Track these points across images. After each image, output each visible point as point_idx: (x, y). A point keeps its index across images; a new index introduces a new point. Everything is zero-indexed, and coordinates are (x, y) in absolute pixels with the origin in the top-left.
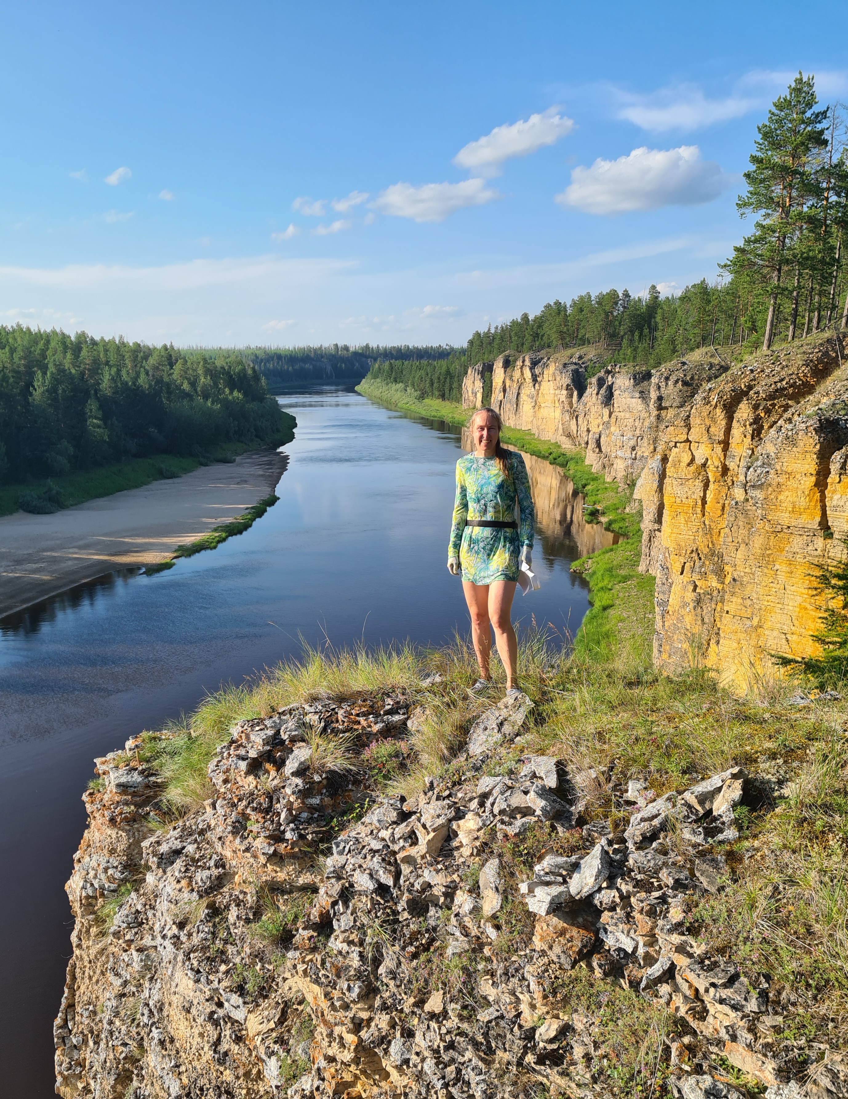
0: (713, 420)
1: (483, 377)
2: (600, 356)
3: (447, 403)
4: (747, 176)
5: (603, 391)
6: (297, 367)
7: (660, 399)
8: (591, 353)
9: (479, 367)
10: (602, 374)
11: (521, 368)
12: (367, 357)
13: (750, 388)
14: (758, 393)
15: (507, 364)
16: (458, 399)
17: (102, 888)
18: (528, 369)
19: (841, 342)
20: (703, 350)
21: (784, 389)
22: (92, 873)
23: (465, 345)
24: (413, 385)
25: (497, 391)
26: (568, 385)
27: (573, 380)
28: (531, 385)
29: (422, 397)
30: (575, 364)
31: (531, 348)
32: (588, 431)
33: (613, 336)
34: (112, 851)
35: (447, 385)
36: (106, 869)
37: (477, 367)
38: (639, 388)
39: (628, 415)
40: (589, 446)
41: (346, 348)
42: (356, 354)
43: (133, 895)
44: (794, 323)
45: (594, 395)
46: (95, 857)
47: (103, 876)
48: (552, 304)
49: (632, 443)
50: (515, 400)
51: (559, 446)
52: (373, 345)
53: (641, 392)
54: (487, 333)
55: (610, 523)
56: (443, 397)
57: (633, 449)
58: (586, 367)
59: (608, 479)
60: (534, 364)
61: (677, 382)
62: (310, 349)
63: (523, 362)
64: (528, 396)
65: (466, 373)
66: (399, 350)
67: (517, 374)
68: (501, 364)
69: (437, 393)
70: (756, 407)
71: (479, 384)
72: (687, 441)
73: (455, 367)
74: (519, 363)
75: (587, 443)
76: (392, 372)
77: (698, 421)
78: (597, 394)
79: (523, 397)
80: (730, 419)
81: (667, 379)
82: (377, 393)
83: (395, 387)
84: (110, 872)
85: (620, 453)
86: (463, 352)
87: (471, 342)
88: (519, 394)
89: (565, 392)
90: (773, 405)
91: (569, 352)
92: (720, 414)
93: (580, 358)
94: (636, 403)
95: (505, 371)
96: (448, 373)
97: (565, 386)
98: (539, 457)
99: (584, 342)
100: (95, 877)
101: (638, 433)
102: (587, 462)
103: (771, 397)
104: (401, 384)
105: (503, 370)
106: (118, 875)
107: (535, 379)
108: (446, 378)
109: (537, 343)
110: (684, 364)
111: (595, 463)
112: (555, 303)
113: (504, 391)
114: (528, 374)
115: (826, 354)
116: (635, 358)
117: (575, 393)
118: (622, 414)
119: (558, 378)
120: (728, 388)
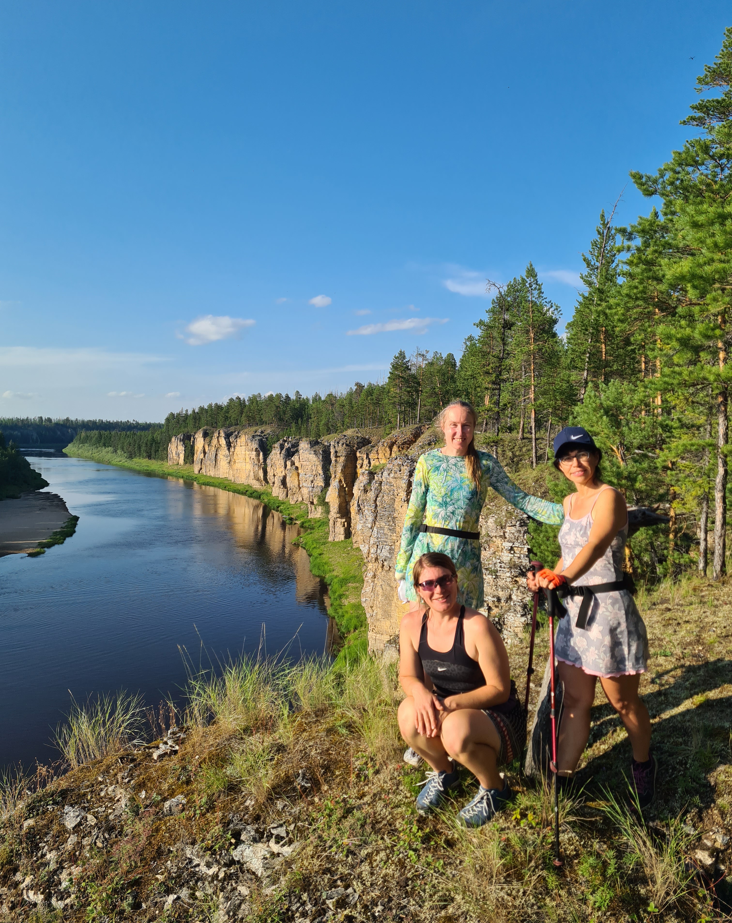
1: (184, 443)
2: (274, 431)
3: (153, 461)
5: (283, 452)
7: (336, 452)
8: (268, 430)
9: (180, 436)
10: (281, 442)
11: (218, 438)
13: (396, 441)
14: (398, 443)
15: (206, 435)
16: (165, 457)
18: (223, 439)
20: (353, 430)
21: (406, 442)
23: (163, 422)
24: (123, 449)
25: (199, 452)
26: (256, 449)
27: (260, 446)
28: (226, 448)
29: (131, 457)
30: (260, 436)
31: (223, 426)
32: (274, 475)
35: (153, 449)
37: (179, 436)
38: (313, 449)
39: (308, 463)
40: (275, 485)
41: (49, 420)
42: (57, 424)
45: (278, 454)
48: (234, 398)
49: (311, 478)
50: (214, 458)
51: (251, 487)
53: (315, 451)
54: (179, 414)
56: (149, 457)
57: (312, 482)
58: (267, 438)
59: (293, 503)
60: (228, 436)
62: (18, 419)
63: (219, 434)
64: (224, 455)
65: (170, 441)
67: (214, 441)
68: (201, 435)
69: (145, 454)
70: (399, 447)
71: (181, 448)
73: (157, 436)
74: (216, 435)
75: (274, 483)
76: (101, 438)
78: (280, 453)
79: (220, 456)
81: (338, 443)
82: (88, 454)
85: (305, 484)
86: (160, 426)
87: (168, 420)
88: (216, 455)
89: (254, 453)
91: (254, 428)
92: (387, 449)
93: (262, 432)
94: (312, 457)
95: (204, 440)
96: (153, 440)
97: (254, 449)
98: (239, 493)
99: (262, 423)
101: (314, 473)
102: (274, 494)
103: (403, 444)
104: (110, 448)
105: (202, 439)
107: (229, 445)
108: (152, 444)
109: (228, 422)
110: (345, 436)
111: (280, 494)
112: (237, 398)
113: (205, 453)
114: (223, 441)
115: (416, 432)
116: (300, 433)
117: (261, 454)
118: (305, 463)
119: (250, 444)
120: (389, 441)
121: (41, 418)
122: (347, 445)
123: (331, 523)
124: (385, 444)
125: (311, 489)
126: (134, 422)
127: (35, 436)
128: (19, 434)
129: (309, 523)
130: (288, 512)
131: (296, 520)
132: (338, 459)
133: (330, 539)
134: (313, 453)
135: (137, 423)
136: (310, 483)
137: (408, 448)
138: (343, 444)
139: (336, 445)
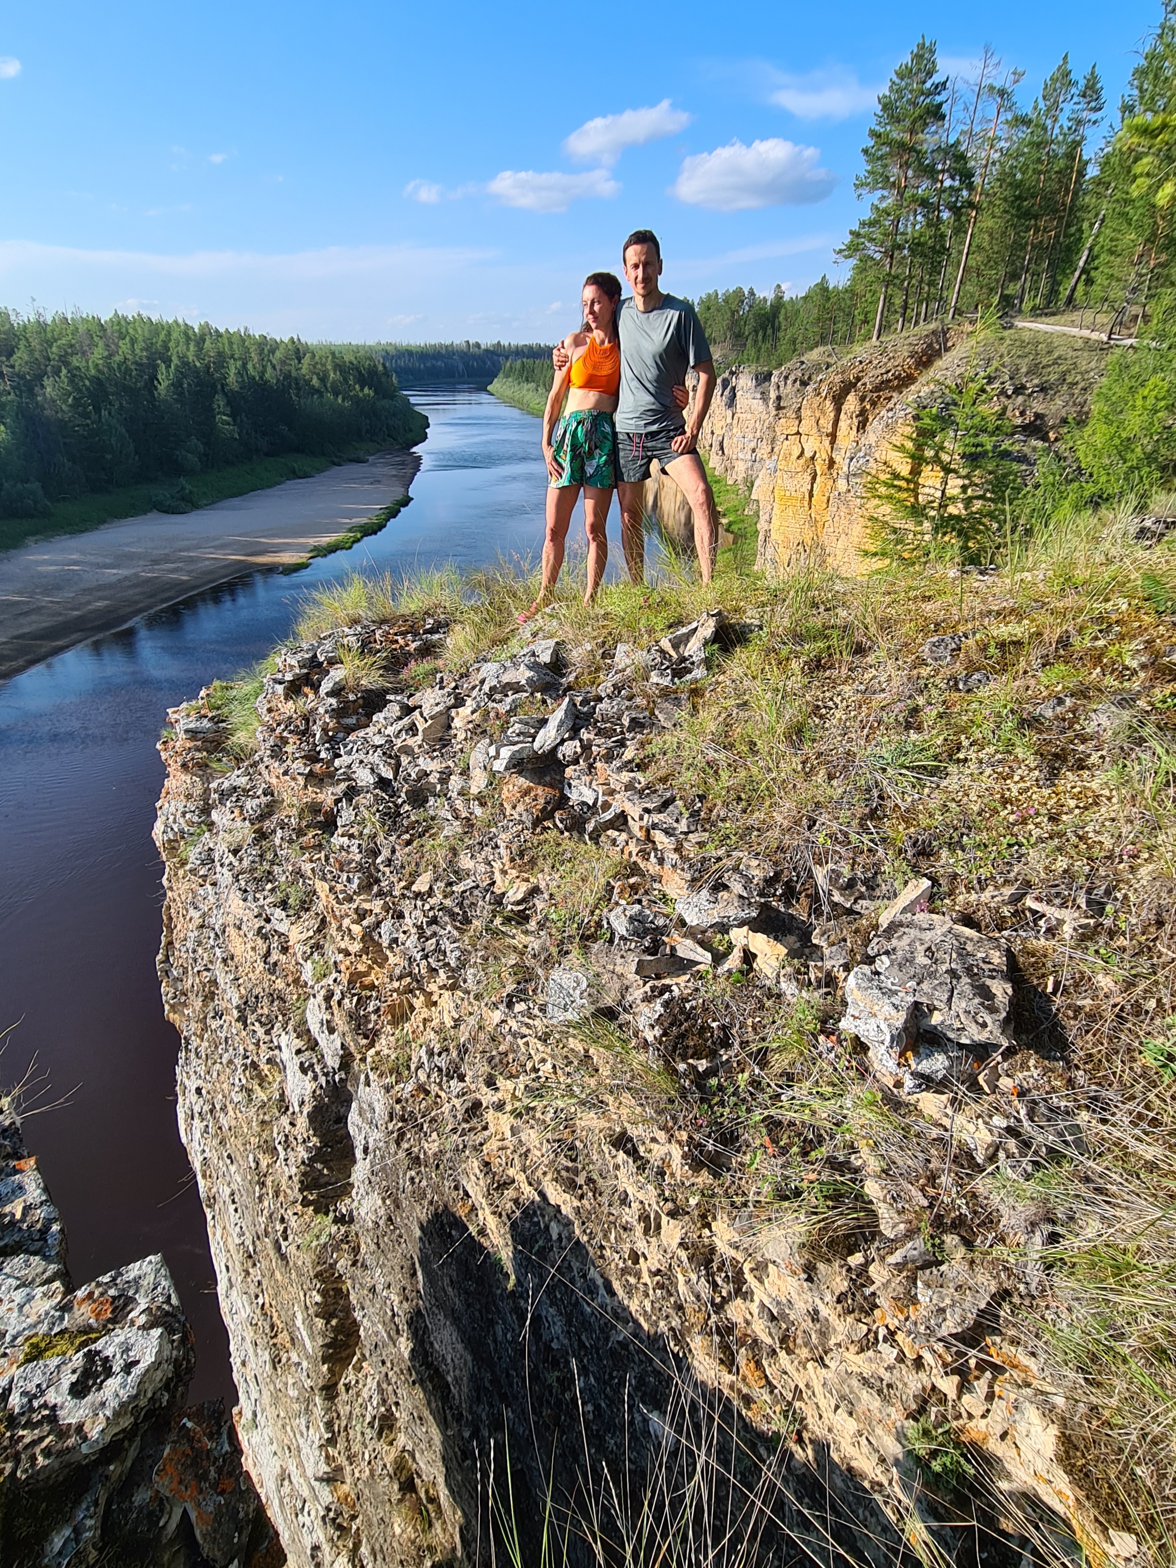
0: (823, 412)
4: (865, 151)
5: (727, 392)
6: (428, 364)
7: (779, 398)
10: (726, 375)
12: (499, 355)
13: (858, 379)
14: (865, 384)
17: (182, 831)
19: (945, 334)
20: (821, 349)
21: (890, 381)
22: (171, 818)
33: (738, 336)
34: (189, 797)
36: (184, 814)
38: (760, 389)
39: (749, 416)
41: (478, 345)
42: (487, 351)
43: (207, 834)
44: (903, 315)
46: (173, 803)
47: (182, 821)
49: (753, 445)
52: (505, 342)
53: (763, 393)
55: (730, 524)
57: (754, 451)
59: (730, 482)
61: (795, 381)
62: (441, 345)
66: (530, 348)
70: (862, 399)
72: (798, 433)
77: (809, 413)
80: (838, 411)
81: (786, 378)
82: (509, 393)
83: (526, 386)
84: (188, 816)
85: (741, 456)
90: (879, 397)
92: (829, 406)
94: (757, 405)
100: (175, 822)
101: (758, 434)
103: (877, 389)
106: (196, 819)
110: (802, 363)
115: (930, 346)
118: (744, 415)
121: (468, 342)
127: (461, 367)
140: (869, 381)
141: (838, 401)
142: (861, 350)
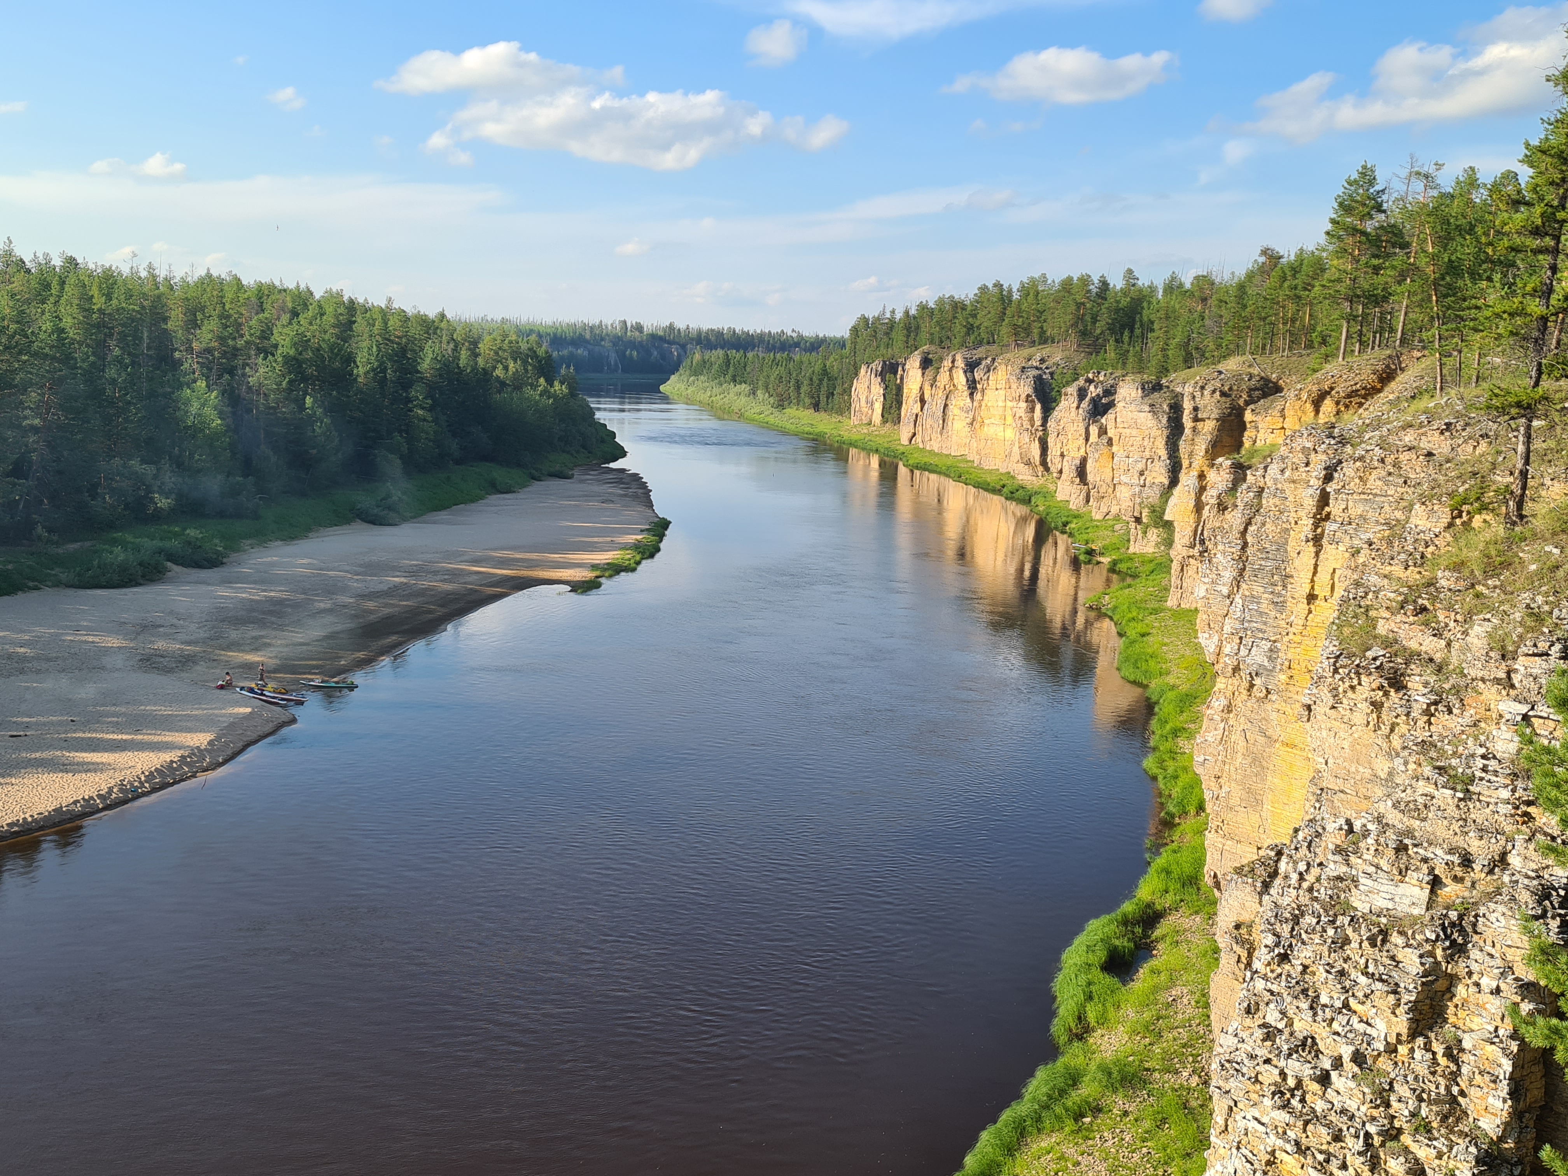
0: (1304, 412)
1: (883, 380)
2: (1068, 359)
3: (823, 415)
6: (565, 352)
7: (1196, 409)
8: (1056, 355)
9: (877, 365)
11: (950, 370)
14: (1338, 392)
15: (926, 363)
16: (844, 409)
18: (961, 372)
19: (1398, 358)
21: (1358, 390)
23: (847, 335)
24: (767, 388)
25: (911, 401)
26: (1028, 396)
27: (1036, 390)
28: (966, 393)
29: (781, 405)
30: (1037, 368)
31: (963, 345)
32: (1062, 455)
33: (1084, 334)
35: (824, 389)
37: (873, 365)
39: (1134, 432)
40: (1064, 476)
41: (639, 328)
42: (654, 337)
45: (1073, 410)
48: (990, 286)
49: (1140, 466)
50: (940, 413)
51: (1013, 477)
52: (681, 325)
53: (1151, 405)
54: (878, 319)
56: (816, 407)
57: (1142, 473)
58: (1052, 374)
59: (1099, 517)
60: (971, 366)
62: (583, 326)
63: (953, 362)
64: (961, 409)
65: (856, 374)
66: (719, 334)
67: (943, 378)
68: (918, 364)
69: (808, 401)
70: (1338, 403)
71: (878, 390)
72: (1283, 428)
73: (833, 363)
74: (947, 363)
75: (1061, 472)
76: (728, 366)
77: (1292, 413)
78: (1078, 408)
79: (953, 410)
80: (1317, 412)
82: (704, 397)
83: (735, 389)
85: (1124, 479)
86: (841, 344)
87: (855, 330)
88: (946, 406)
89: (1023, 405)
90: (1351, 402)
91: (1026, 352)
92: (1309, 407)
93: (1042, 361)
94: (1146, 419)
95: (923, 374)
96: (825, 372)
97: (1023, 396)
98: (986, 490)
99: (1044, 340)
101: (1147, 454)
102: (1060, 497)
103: (1349, 396)
104: (744, 386)
105: (920, 372)
107: (972, 386)
108: (821, 380)
109: (972, 337)
111: (1074, 496)
112: (995, 285)
113: (923, 401)
114: (960, 378)
115: (1388, 366)
116: (1124, 364)
117: (1038, 407)
118: (1127, 431)
119: (1014, 386)
120: (1315, 388)
121: (625, 322)
122: (1223, 394)
123: (1175, 566)
124: (1304, 396)
125: (1137, 489)
126: (794, 335)
127: (613, 357)
128: (586, 353)
129: (1129, 564)
130: (1085, 537)
131: (1102, 554)
132: (1200, 425)
133: (1171, 602)
134: (1147, 408)
135: (801, 337)
136: (1136, 477)
137: (1361, 405)
138: (1214, 392)
139: (1198, 394)
140: (1341, 390)
141: (1317, 404)
142: (1333, 368)
